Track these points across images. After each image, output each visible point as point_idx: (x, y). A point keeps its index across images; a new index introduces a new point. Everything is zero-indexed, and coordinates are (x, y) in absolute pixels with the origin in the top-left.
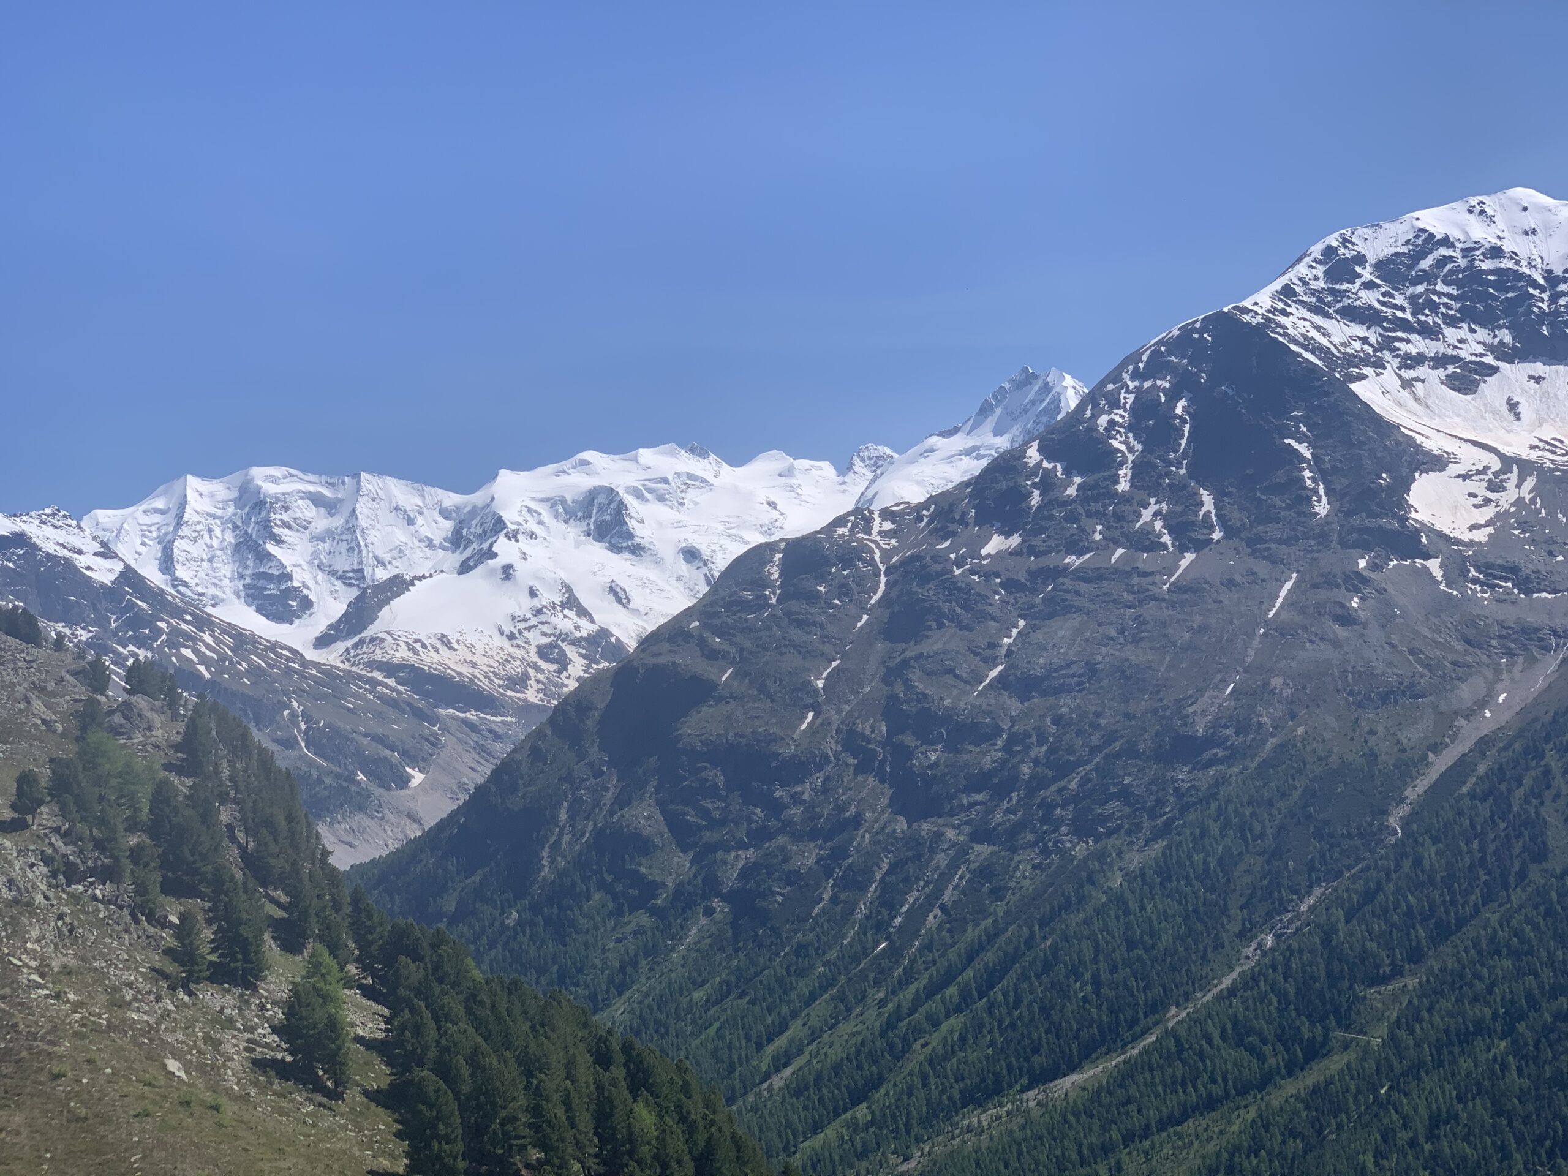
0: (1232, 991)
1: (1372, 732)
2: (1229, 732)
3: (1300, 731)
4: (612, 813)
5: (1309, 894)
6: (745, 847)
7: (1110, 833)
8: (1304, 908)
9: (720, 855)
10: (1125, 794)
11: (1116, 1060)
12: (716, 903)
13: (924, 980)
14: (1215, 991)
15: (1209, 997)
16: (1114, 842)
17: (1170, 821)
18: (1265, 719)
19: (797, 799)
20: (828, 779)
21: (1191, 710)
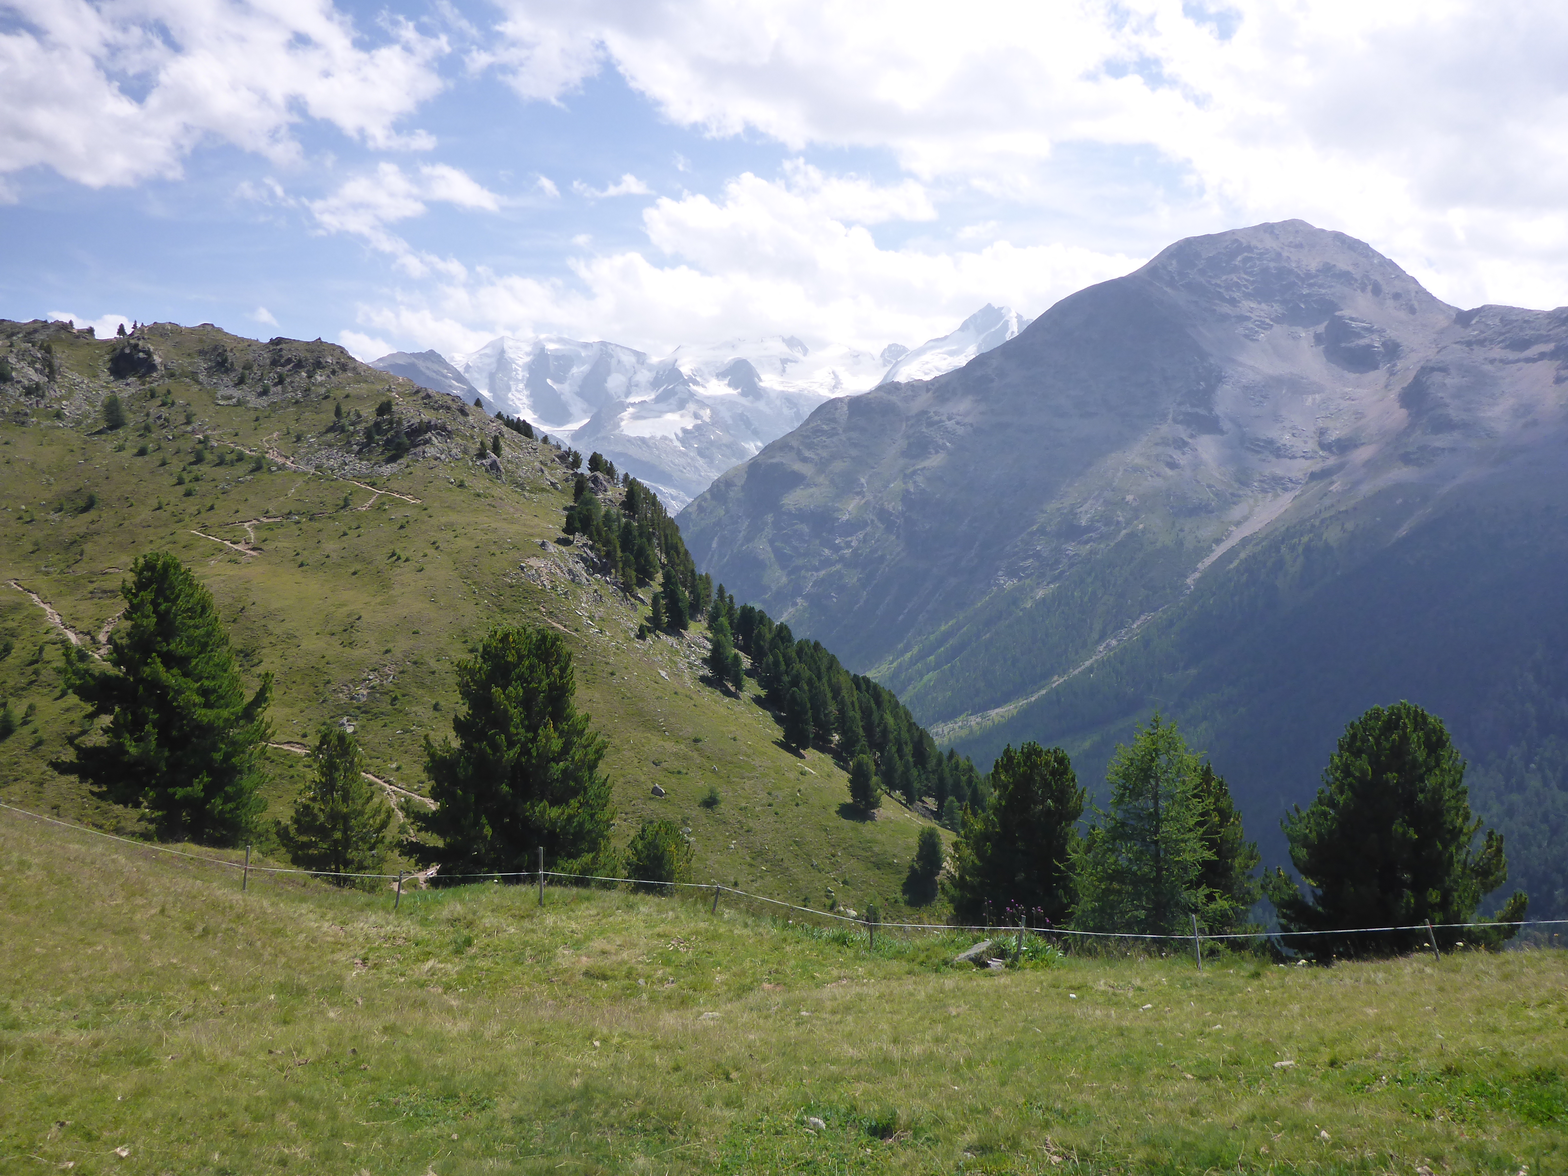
0: (1091, 669)
1: (1182, 530)
2: (1099, 525)
3: (1141, 526)
4: (742, 545)
5: (1138, 618)
6: (817, 570)
7: (1028, 576)
8: (1135, 626)
9: (803, 572)
10: (1037, 555)
11: (1023, 702)
12: (799, 600)
13: (915, 650)
14: (1080, 669)
15: (1076, 672)
16: (1028, 581)
17: (1063, 572)
18: (1121, 519)
19: (848, 545)
20: (866, 534)
21: (1079, 510)
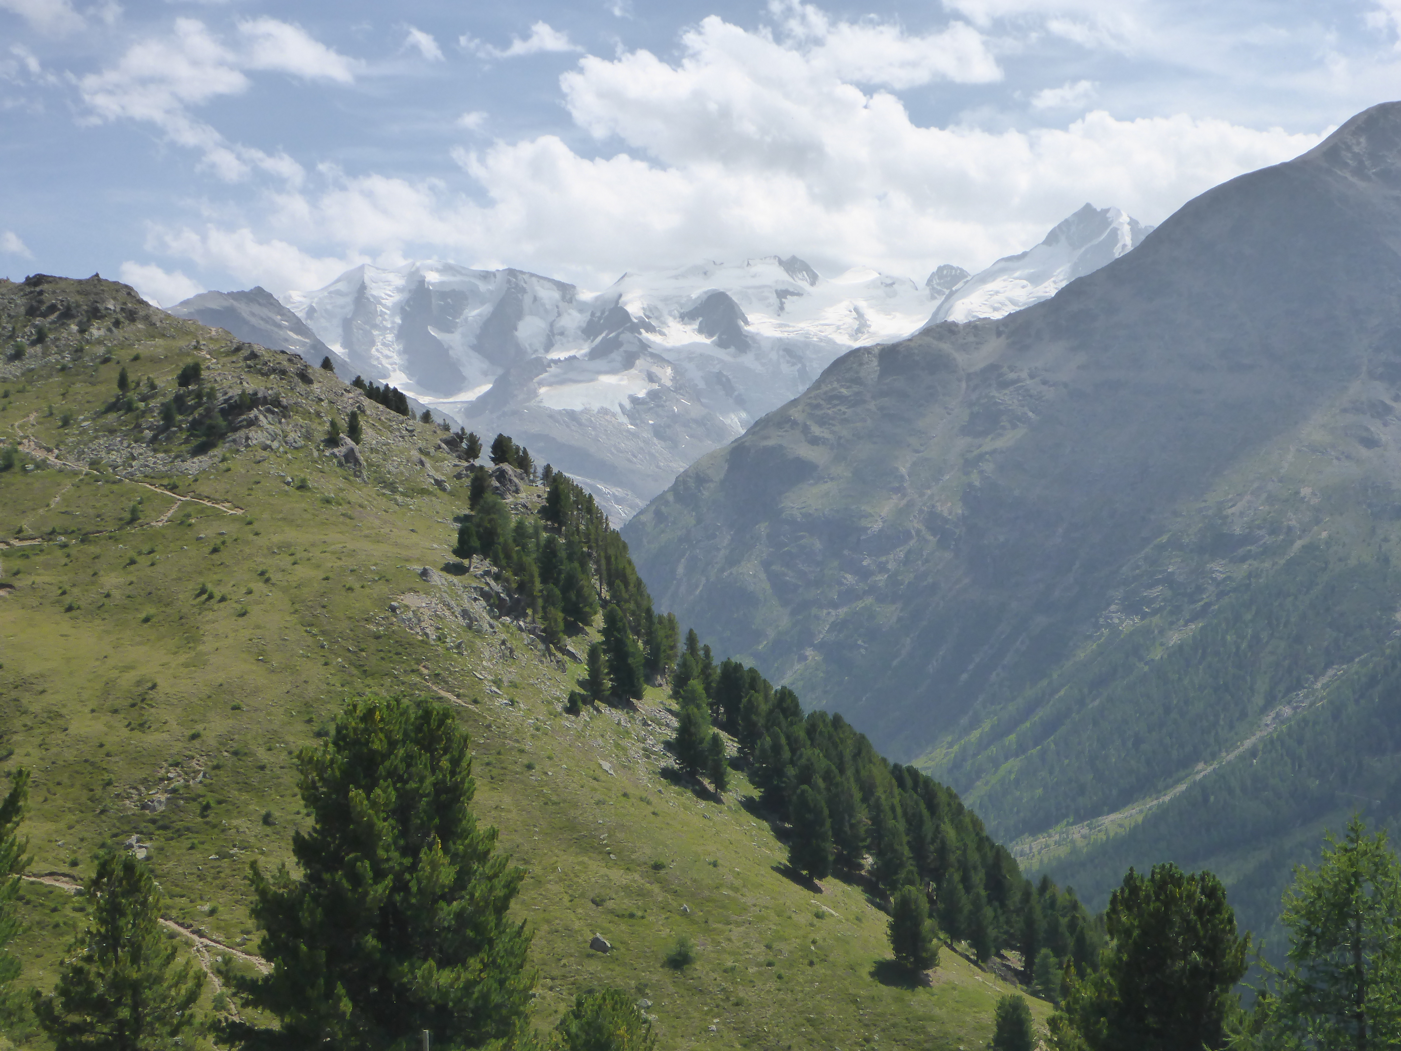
0: (1253, 753)
1: (1386, 540)
2: (1261, 532)
3: (1324, 535)
4: (722, 570)
5: (1323, 673)
6: (835, 606)
7: (1155, 612)
8: (1319, 685)
9: (814, 611)
10: (1169, 581)
11: (1151, 804)
12: (809, 652)
13: (987, 726)
14: (1236, 752)
15: (1231, 757)
16: (1156, 620)
17: (1208, 605)
18: (1293, 523)
19: (882, 568)
20: (909, 552)
21: (1230, 511)
